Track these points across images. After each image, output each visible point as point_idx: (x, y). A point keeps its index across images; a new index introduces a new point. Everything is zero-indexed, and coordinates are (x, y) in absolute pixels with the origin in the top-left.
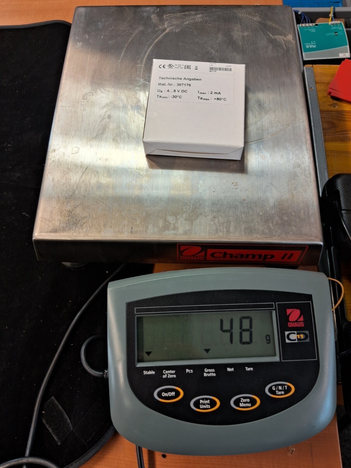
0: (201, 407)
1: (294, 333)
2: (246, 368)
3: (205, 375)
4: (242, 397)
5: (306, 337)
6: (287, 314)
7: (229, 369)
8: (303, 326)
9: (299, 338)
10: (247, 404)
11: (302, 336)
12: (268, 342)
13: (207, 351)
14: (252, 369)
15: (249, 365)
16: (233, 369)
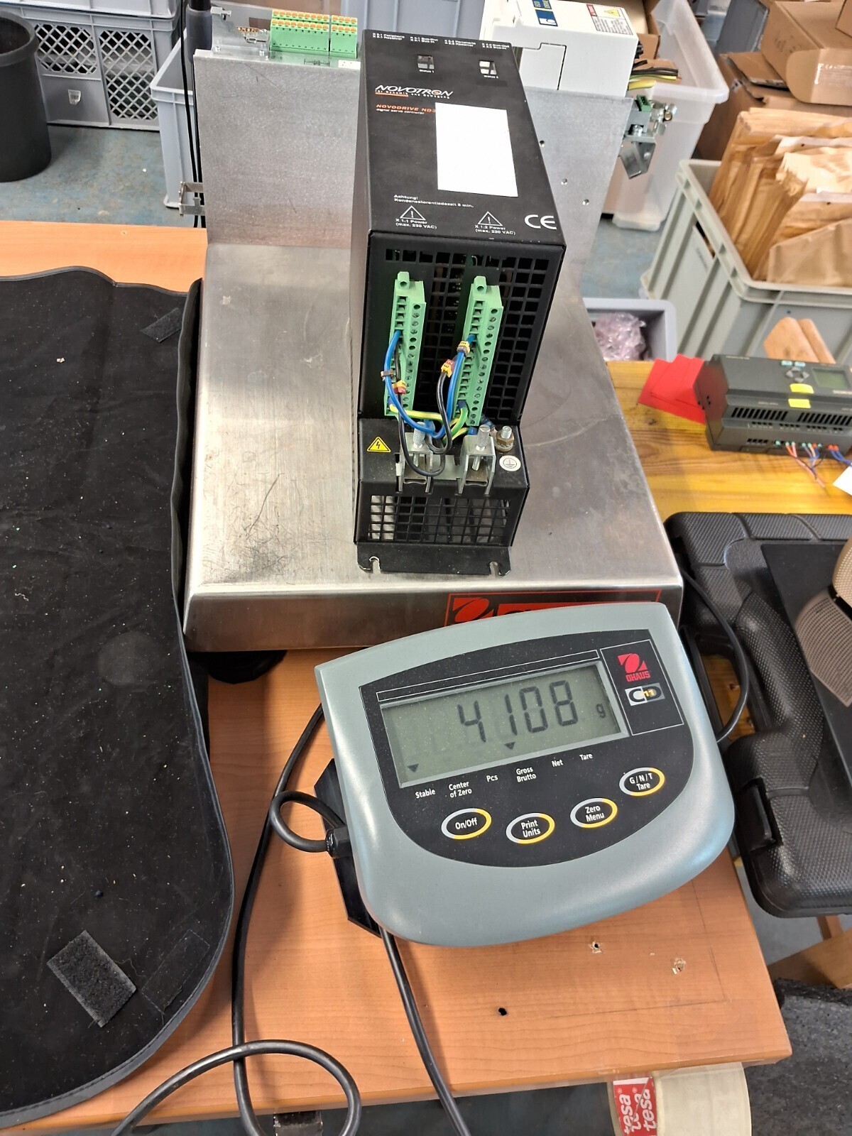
0: (526, 836)
1: (640, 690)
2: (581, 756)
3: (519, 779)
4: (587, 805)
5: (658, 694)
6: (620, 664)
7: (555, 764)
8: (649, 677)
9: (648, 695)
10: (597, 815)
11: (652, 693)
12: (602, 715)
13: (510, 746)
14: (590, 756)
15: (585, 750)
16: (561, 761)
